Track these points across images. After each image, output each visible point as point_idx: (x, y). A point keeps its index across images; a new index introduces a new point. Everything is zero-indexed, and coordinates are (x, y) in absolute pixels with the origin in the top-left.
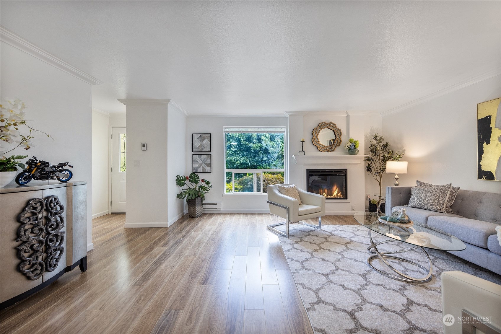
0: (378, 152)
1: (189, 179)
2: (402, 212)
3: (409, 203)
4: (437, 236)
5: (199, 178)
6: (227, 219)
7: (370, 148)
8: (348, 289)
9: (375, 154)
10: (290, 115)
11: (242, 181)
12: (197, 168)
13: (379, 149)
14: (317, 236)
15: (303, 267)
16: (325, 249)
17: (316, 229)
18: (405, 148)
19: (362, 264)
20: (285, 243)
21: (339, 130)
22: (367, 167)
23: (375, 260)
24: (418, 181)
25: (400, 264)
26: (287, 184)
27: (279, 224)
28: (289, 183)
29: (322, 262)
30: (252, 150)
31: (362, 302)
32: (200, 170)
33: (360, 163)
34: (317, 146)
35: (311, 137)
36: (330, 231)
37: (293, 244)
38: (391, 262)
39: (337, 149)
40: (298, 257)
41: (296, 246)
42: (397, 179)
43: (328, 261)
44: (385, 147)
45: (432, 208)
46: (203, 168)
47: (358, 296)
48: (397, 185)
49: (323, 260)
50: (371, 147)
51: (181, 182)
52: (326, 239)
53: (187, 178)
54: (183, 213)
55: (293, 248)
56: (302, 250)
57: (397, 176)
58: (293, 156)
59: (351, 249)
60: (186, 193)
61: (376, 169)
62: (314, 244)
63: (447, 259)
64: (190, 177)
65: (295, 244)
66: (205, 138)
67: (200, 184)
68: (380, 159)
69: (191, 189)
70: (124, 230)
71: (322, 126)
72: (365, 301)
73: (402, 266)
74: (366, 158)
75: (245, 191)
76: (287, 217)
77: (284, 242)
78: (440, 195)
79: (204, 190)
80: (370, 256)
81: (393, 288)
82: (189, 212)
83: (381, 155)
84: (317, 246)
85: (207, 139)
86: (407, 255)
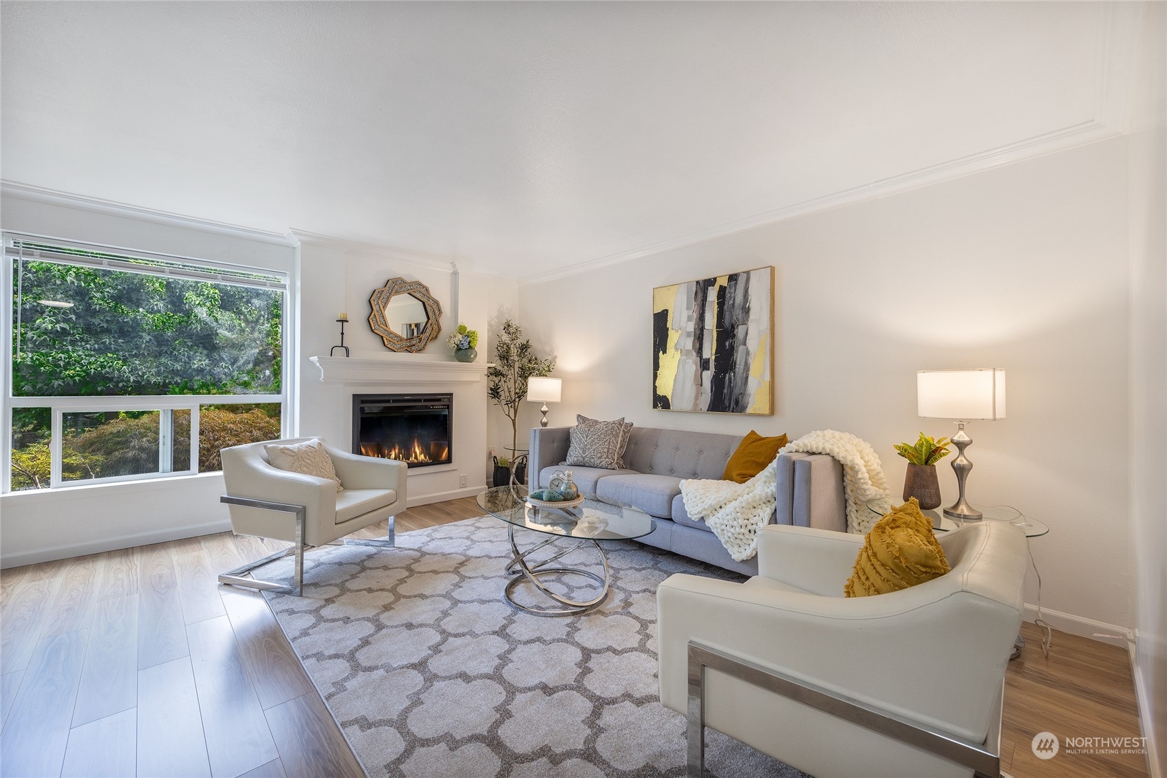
0: (512, 358)
2: (566, 478)
3: (568, 457)
4: (605, 512)
7: (497, 348)
8: (475, 678)
9: (507, 362)
10: (304, 243)
11: (98, 437)
13: (514, 351)
14: (386, 568)
15: (356, 668)
16: (409, 597)
17: (382, 550)
18: (556, 353)
19: (496, 605)
20: (291, 612)
21: (437, 303)
22: (491, 389)
23: (518, 587)
24: (579, 416)
25: (559, 581)
26: (292, 438)
27: (266, 561)
28: (297, 435)
29: (406, 633)
30: (144, 334)
31: (507, 696)
33: (479, 379)
34: (382, 337)
35: (366, 310)
36: (416, 547)
37: (316, 611)
38: (546, 581)
39: (431, 346)
40: (338, 642)
41: (327, 612)
42: (544, 413)
43: (421, 625)
44: (524, 348)
45: (601, 463)
47: (497, 686)
48: (545, 424)
49: (409, 626)
50: (499, 348)
52: (409, 568)
55: (320, 619)
56: (347, 620)
57: (545, 406)
58: (314, 359)
59: (470, 578)
61: (507, 394)
62: (381, 590)
63: (621, 549)
65: (324, 606)
68: (516, 373)
71: (394, 286)
72: (512, 691)
73: (564, 584)
74: (490, 370)
75: (117, 474)
76: (299, 532)
77: (287, 611)
78: (610, 438)
80: (507, 582)
81: (557, 637)
83: (517, 365)
84: (390, 595)
86: (568, 561)
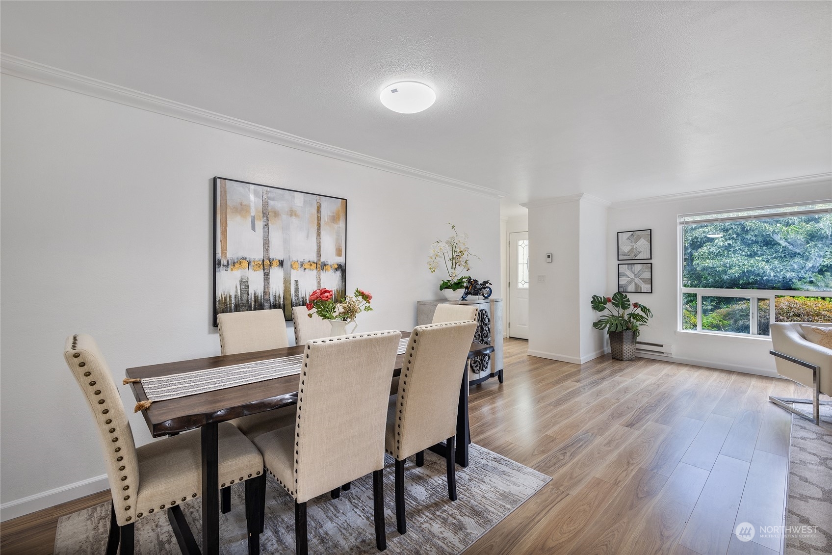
1: (613, 301)
5: (629, 301)
6: (681, 372)
12: (626, 286)
20: (804, 428)
32: (631, 288)
40: (823, 451)
46: (637, 285)
51: (599, 305)
53: (608, 300)
54: (602, 350)
55: (820, 439)
60: (607, 322)
64: (613, 299)
66: (640, 238)
67: (631, 310)
69: (616, 316)
70: (527, 357)
76: (815, 384)
77: (801, 426)
79: (638, 320)
82: (612, 350)
85: (644, 239)
